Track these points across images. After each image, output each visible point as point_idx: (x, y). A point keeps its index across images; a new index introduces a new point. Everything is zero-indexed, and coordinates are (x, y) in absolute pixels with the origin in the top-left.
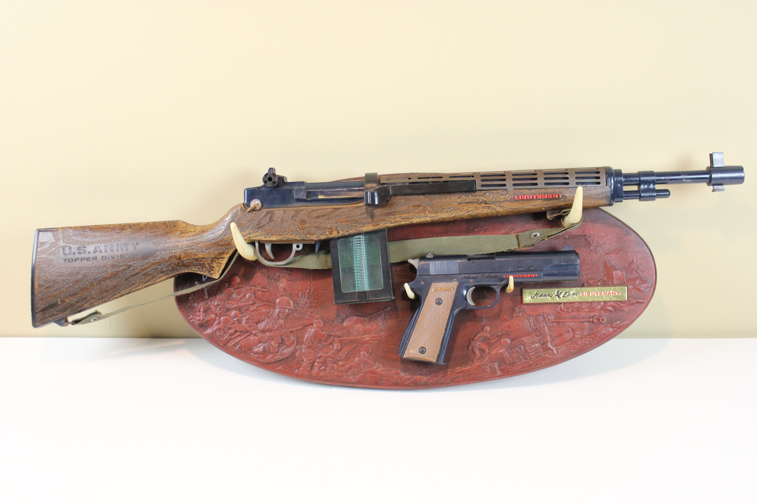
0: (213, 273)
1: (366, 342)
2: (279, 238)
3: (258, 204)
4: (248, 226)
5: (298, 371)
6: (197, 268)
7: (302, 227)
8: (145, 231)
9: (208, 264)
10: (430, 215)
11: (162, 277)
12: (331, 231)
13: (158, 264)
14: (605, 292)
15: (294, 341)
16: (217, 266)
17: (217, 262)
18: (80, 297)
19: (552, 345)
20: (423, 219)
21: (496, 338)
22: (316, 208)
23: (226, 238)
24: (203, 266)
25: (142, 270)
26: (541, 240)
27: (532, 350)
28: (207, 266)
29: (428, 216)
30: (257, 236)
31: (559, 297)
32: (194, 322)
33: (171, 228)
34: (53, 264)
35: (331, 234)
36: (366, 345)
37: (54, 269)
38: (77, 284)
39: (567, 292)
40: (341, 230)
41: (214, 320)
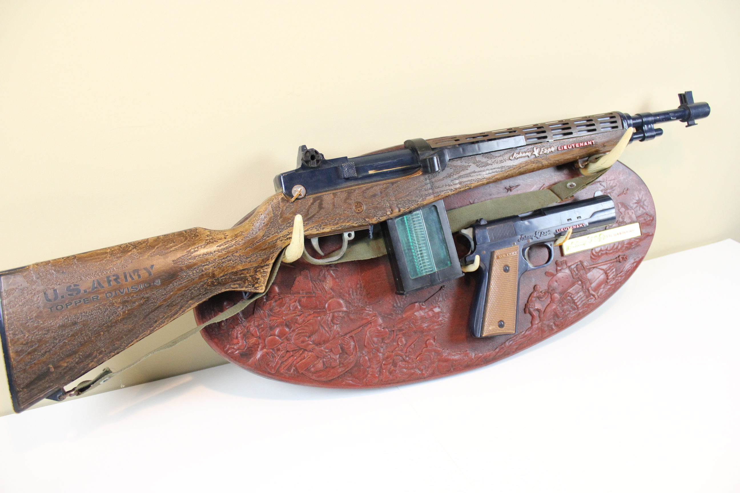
0: (258, 287)
1: (431, 329)
2: (334, 228)
3: (301, 191)
5: (367, 380)
6: (237, 284)
7: (359, 210)
9: (250, 276)
10: (487, 176)
11: (193, 304)
12: (392, 210)
13: (186, 289)
15: (355, 346)
16: (261, 277)
17: (262, 271)
18: (82, 355)
19: (593, 291)
21: (546, 295)
22: (370, 185)
24: (244, 280)
25: (165, 300)
26: (580, 188)
28: (250, 279)
32: (233, 352)
33: (193, 239)
34: (32, 318)
35: (391, 213)
36: (430, 333)
37: (35, 325)
38: (74, 339)
40: (402, 207)
41: (256, 345)
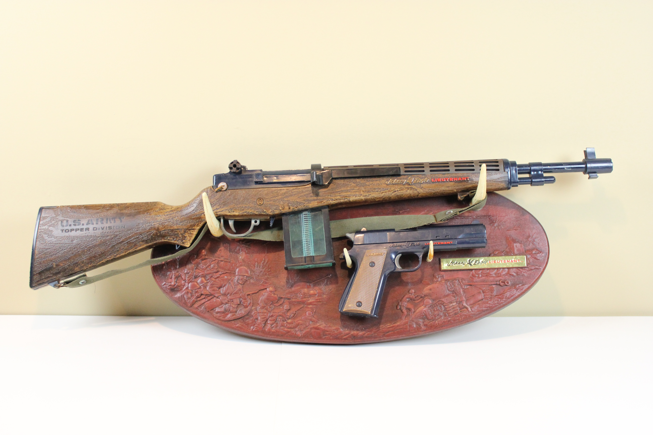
0: (185, 242)
1: (311, 304)
2: (241, 212)
3: (224, 186)
4: (216, 203)
5: (254, 328)
6: (172, 237)
7: (260, 204)
8: (130, 208)
9: (181, 234)
10: (364, 193)
11: (142, 245)
12: (284, 207)
13: (140, 234)
14: (508, 260)
15: (251, 302)
16: (188, 236)
18: (72, 261)
19: (467, 305)
20: (359, 198)
21: (420, 299)
22: (271, 189)
23: (197, 213)
24: (176, 236)
25: (125, 239)
26: (454, 214)
27: (451, 308)
29: (363, 194)
30: (223, 211)
31: (471, 265)
32: (166, 287)
33: (152, 206)
34: (52, 234)
35: (283, 209)
36: (311, 306)
37: (52, 238)
38: (70, 251)
39: (477, 261)
40: (291, 206)
41: (183, 286)
